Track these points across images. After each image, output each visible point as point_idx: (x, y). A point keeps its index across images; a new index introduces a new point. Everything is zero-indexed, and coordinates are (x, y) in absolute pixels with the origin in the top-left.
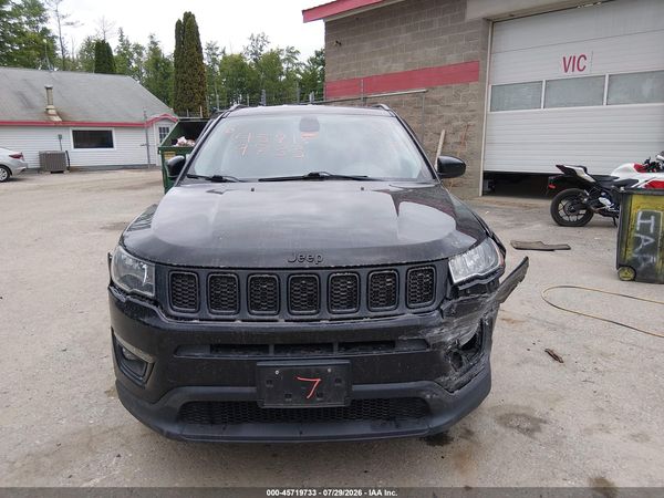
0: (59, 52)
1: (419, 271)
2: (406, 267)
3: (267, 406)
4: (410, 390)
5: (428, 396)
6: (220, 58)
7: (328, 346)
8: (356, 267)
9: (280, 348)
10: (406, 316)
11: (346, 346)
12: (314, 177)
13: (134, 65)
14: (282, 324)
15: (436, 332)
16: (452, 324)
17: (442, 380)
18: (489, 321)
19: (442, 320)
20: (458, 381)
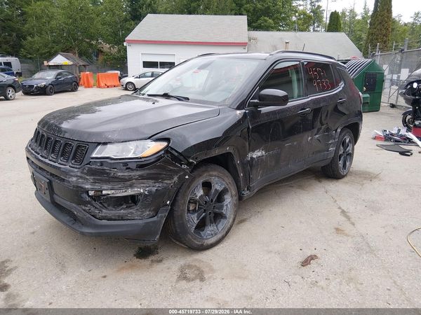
1: (83, 146)
8: (62, 137)
10: (68, 167)
15: (74, 179)
16: (87, 179)
17: (84, 208)
18: (149, 192)
19: (79, 174)
20: (103, 214)
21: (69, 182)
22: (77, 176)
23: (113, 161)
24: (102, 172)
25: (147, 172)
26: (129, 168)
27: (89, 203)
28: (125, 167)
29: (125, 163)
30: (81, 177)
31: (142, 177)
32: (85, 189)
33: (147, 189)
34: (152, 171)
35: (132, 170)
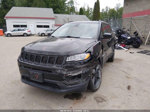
0: (76, 11)
1: (60, 58)
2: (57, 56)
3: (31, 79)
4: (54, 82)
5: (59, 85)
6: (109, 10)
7: (40, 70)
8: (47, 55)
9: (33, 69)
10: (54, 66)
11: (43, 70)
12: (69, 37)
13: (90, 12)
14: (33, 64)
15: (60, 71)
16: (65, 70)
17: (62, 82)
18: (85, 72)
19: (61, 69)
20: (70, 83)
21: (57, 72)
22: (61, 70)
23: (76, 62)
24: (71, 67)
25: (86, 65)
26: (81, 64)
27: (65, 79)
28: (80, 64)
29: (80, 62)
30: (62, 70)
31: (84, 67)
32: (64, 74)
33: (84, 71)
34: (88, 64)
35: (82, 65)
